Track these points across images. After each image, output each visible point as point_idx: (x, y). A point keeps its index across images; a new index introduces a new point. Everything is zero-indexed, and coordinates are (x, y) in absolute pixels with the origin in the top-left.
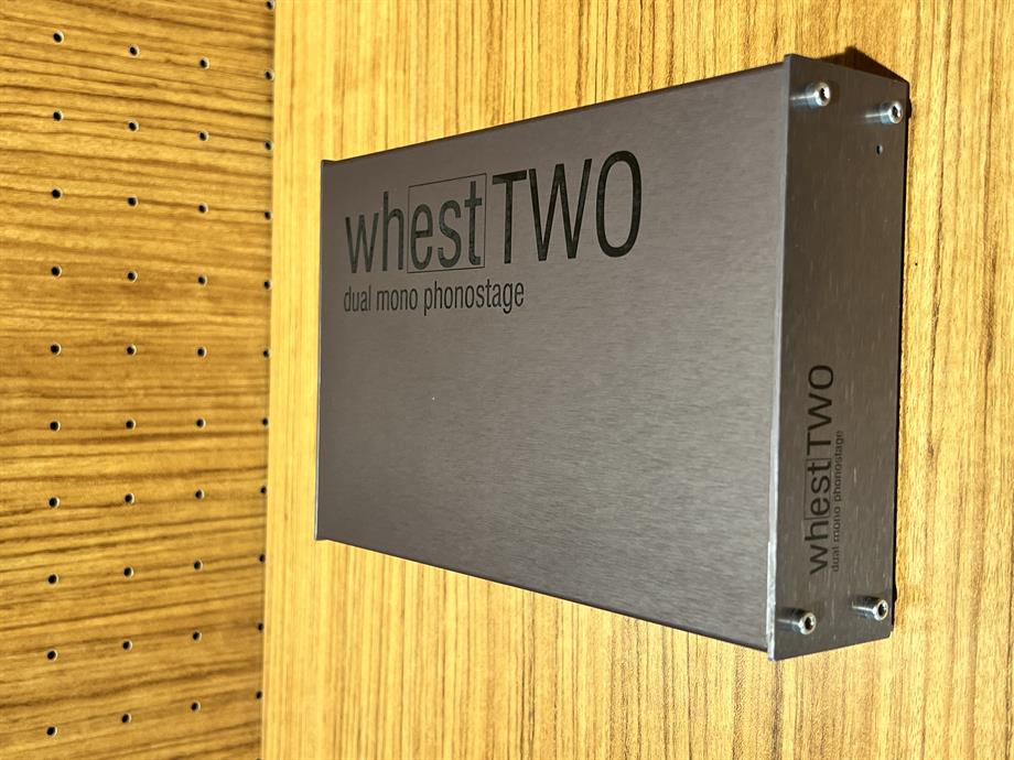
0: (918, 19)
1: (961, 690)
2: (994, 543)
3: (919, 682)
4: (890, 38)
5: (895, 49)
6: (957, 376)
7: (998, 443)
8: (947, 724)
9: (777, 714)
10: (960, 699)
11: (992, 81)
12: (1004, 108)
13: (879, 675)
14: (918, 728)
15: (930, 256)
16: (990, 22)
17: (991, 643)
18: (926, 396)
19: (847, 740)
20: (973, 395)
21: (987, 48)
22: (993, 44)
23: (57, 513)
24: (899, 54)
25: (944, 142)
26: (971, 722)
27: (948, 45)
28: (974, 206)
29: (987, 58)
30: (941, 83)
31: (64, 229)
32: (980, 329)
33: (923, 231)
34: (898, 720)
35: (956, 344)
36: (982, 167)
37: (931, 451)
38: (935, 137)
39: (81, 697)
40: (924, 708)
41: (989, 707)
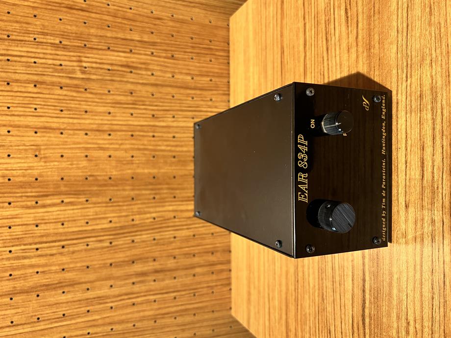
0: (398, 72)
1: (418, 282)
2: (426, 236)
3: (405, 279)
4: (390, 80)
5: (391, 83)
6: (413, 183)
7: (426, 204)
8: (414, 293)
9: (364, 286)
10: (418, 285)
11: (420, 91)
12: (424, 99)
13: (393, 276)
14: (405, 293)
15: (404, 146)
16: (419, 73)
17: (427, 268)
18: (404, 189)
19: (384, 296)
20: (418, 189)
21: (419, 80)
22: (420, 79)
23: (176, 220)
24: (393, 84)
25: (407, 111)
26: (421, 292)
27: (407, 80)
28: (416, 130)
29: (419, 84)
30: (405, 92)
31: (177, 146)
32: (420, 169)
33: (402, 138)
34: (399, 291)
35: (413, 173)
36: (418, 118)
37: (406, 206)
38: (404, 109)
39: (183, 269)
40: (407, 287)
41: (427, 288)
